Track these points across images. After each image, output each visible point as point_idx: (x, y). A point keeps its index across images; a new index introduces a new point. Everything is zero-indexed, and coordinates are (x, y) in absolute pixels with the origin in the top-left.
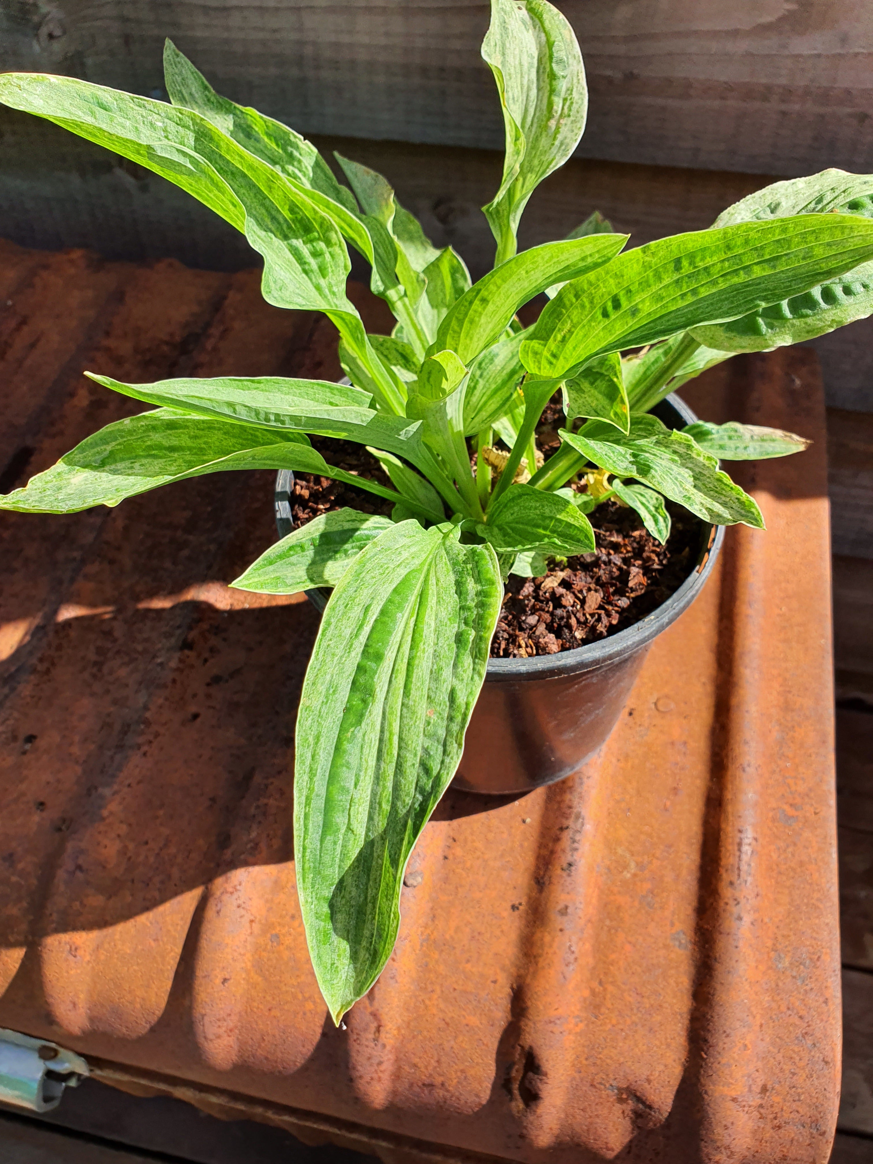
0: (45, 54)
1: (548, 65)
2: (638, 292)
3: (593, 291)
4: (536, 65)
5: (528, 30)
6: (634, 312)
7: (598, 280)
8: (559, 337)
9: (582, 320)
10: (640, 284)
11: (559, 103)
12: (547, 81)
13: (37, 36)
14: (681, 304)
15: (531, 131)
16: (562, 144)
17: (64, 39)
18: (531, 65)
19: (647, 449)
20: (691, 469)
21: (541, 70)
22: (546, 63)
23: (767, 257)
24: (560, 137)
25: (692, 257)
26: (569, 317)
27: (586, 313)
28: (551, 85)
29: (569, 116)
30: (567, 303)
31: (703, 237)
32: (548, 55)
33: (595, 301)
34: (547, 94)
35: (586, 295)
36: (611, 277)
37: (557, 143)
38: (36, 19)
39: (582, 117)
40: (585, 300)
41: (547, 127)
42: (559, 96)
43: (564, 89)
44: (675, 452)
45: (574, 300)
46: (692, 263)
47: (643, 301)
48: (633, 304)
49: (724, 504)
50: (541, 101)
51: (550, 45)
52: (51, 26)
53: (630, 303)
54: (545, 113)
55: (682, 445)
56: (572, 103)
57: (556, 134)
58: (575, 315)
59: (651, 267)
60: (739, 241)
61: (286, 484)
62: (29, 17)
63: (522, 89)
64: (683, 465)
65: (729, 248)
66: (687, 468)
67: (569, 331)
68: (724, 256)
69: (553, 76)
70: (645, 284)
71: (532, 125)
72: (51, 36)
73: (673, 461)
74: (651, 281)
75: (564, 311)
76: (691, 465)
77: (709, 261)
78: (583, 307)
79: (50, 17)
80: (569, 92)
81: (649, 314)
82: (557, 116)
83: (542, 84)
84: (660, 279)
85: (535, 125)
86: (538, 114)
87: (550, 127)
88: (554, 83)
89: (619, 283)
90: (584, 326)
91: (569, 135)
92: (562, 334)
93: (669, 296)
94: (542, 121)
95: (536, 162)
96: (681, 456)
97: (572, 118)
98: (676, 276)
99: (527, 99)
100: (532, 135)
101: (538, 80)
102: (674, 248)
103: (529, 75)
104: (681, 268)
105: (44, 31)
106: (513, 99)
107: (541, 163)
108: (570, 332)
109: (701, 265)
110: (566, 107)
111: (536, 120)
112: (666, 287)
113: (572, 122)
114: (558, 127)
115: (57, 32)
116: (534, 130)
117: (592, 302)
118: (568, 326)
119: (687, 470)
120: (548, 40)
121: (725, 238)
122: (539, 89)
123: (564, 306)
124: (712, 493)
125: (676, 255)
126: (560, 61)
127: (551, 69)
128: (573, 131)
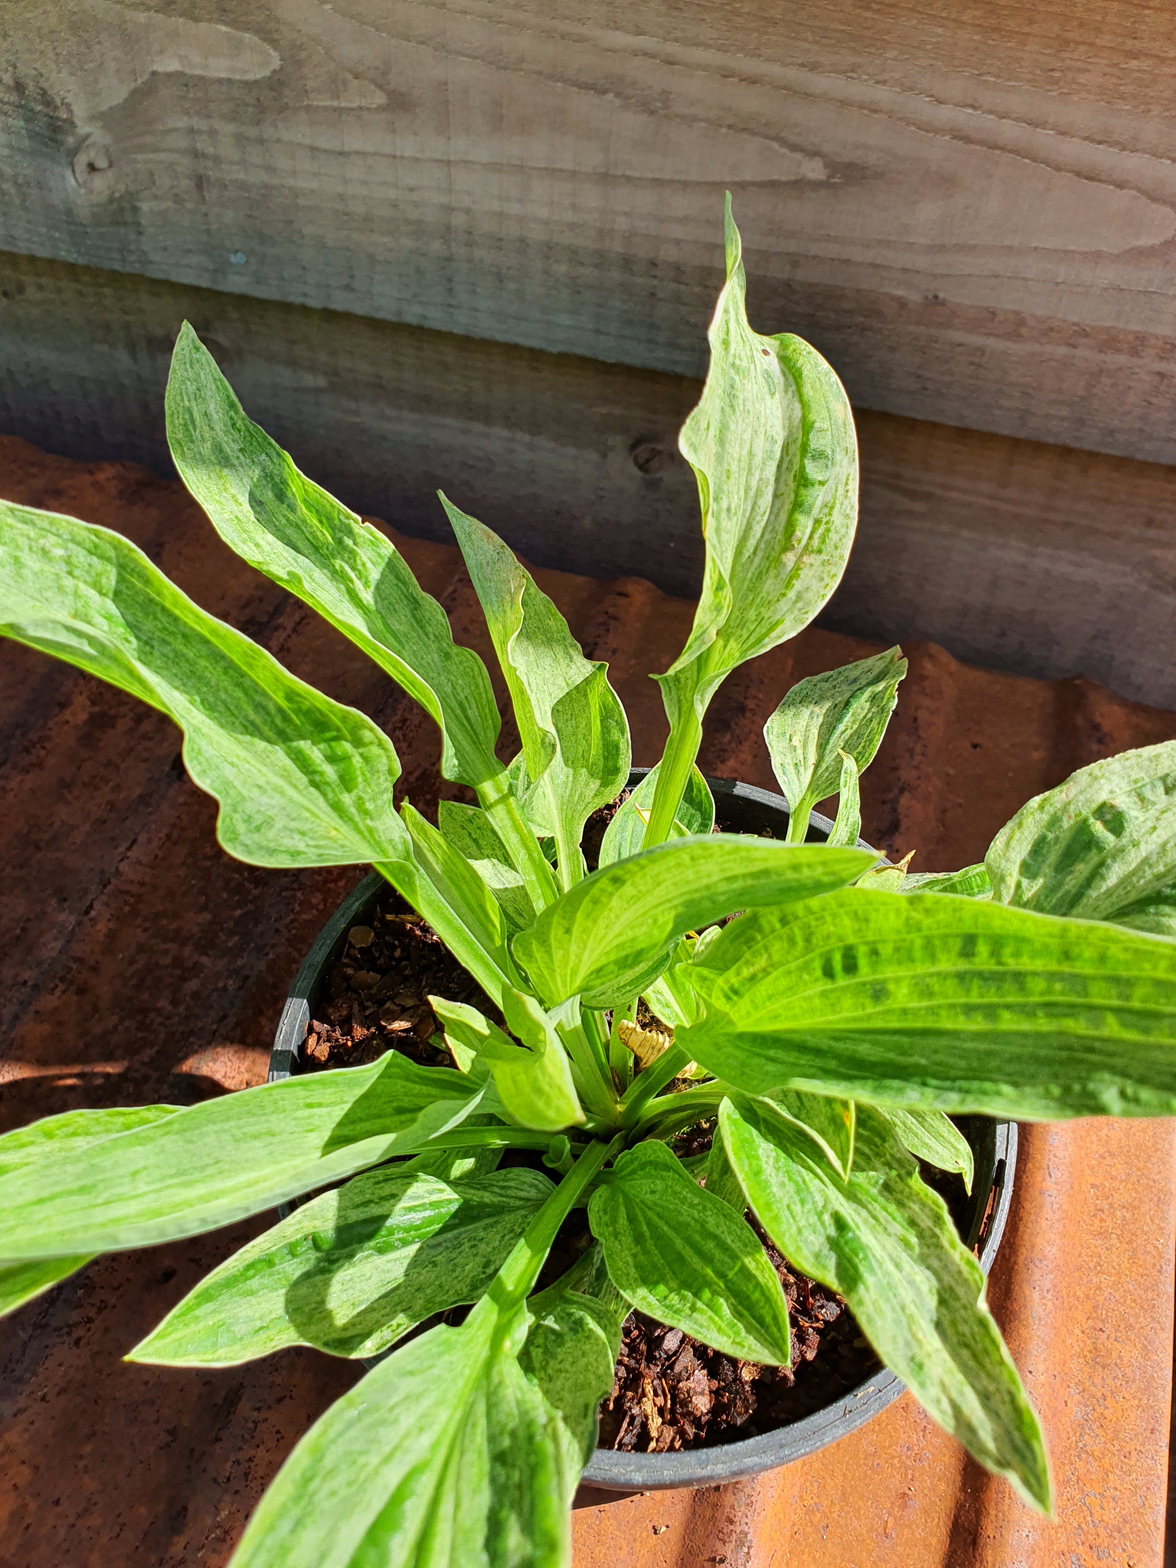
0: (83, 191)
1: (797, 460)
2: (890, 961)
3: (813, 923)
4: (778, 455)
5: (773, 394)
6: (879, 993)
7: (824, 910)
8: (746, 972)
9: (788, 962)
10: (897, 949)
11: (806, 527)
12: (792, 485)
13: (72, 165)
14: (961, 1024)
15: (752, 561)
16: (799, 597)
17: (110, 174)
18: (769, 454)
19: (864, 1198)
20: (935, 1273)
21: (785, 466)
22: (794, 455)
23: (1136, 1004)
24: (798, 585)
25: (997, 944)
26: (766, 948)
27: (796, 954)
28: (797, 495)
29: (820, 552)
30: (766, 927)
31: (1024, 921)
32: (800, 441)
33: (814, 941)
34: (788, 507)
35: (799, 923)
36: (847, 913)
37: (792, 594)
38: (71, 140)
39: (841, 557)
40: (797, 931)
41: (778, 562)
42: (808, 513)
43: (819, 503)
44: (913, 1223)
45: (778, 926)
46: (996, 953)
47: (898, 980)
48: (879, 976)
49: (985, 1397)
50: (777, 515)
51: (806, 426)
52: (92, 154)
53: (874, 972)
54: (780, 537)
55: (927, 1210)
56: (828, 530)
57: (791, 578)
58: (777, 949)
59: (919, 930)
60: (1088, 953)
61: (292, 1034)
62: (59, 137)
63: (746, 492)
64: (923, 1259)
65: (1066, 956)
66: (929, 1267)
67: (764, 970)
68: (1054, 967)
69: (803, 481)
70: (904, 954)
71: (755, 552)
72: (92, 168)
73: (907, 1245)
74: (918, 953)
75: (759, 937)
76: (936, 1264)
77: (1026, 964)
78: (792, 941)
79: (88, 142)
80: (826, 510)
81: (904, 1011)
82: (799, 548)
83: (783, 488)
84: (931, 956)
85: (760, 554)
86: (767, 536)
87: (785, 565)
88: (803, 491)
89: (860, 930)
90: (790, 972)
91: (816, 585)
92: (752, 970)
93: (946, 996)
94: (773, 549)
95: (752, 614)
96: (921, 1235)
97: (824, 557)
98: (962, 965)
99: (753, 509)
100: (752, 569)
101: (777, 480)
102: (967, 915)
103: (762, 470)
104: (973, 955)
105: (82, 160)
106: (729, 510)
107: (760, 620)
108: (766, 972)
109: (1012, 964)
110: (816, 536)
111: (762, 546)
112: (943, 976)
113: (823, 564)
114: (797, 568)
115: (102, 163)
116: (757, 561)
117: (808, 940)
118: (762, 962)
119: (928, 1273)
120: (804, 418)
121: (1062, 937)
122: (776, 496)
123: (760, 930)
124: (965, 1353)
125: (968, 927)
126: (819, 456)
127: (802, 468)
128: (822, 579)
